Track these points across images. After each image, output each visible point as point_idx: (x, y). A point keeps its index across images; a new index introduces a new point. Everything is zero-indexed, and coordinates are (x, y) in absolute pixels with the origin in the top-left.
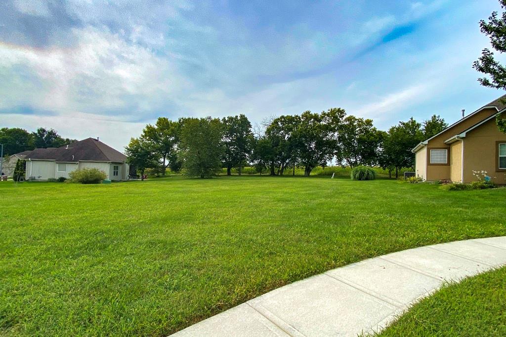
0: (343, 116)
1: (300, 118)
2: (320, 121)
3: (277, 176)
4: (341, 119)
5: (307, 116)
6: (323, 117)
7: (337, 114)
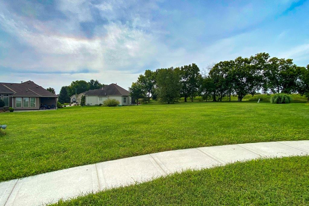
0: (267, 58)
1: (234, 62)
2: (249, 63)
3: (218, 101)
4: (265, 60)
5: (240, 60)
6: (251, 60)
7: (262, 57)
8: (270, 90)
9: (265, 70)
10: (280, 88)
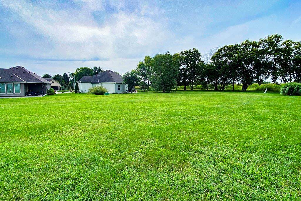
4: (277, 43)
7: (274, 40)
8: (280, 78)
9: (276, 55)
10: (293, 76)
